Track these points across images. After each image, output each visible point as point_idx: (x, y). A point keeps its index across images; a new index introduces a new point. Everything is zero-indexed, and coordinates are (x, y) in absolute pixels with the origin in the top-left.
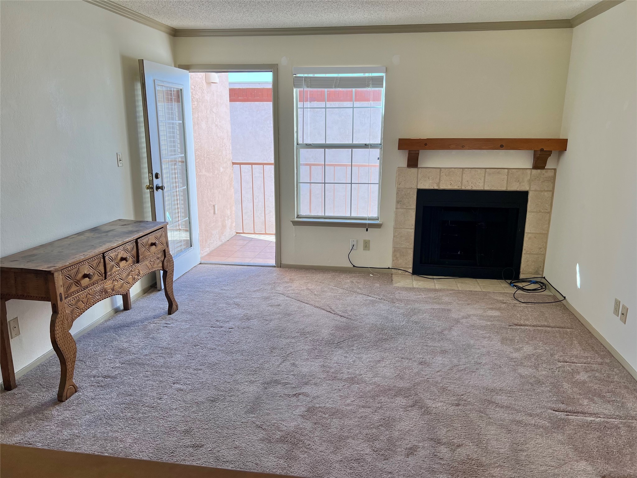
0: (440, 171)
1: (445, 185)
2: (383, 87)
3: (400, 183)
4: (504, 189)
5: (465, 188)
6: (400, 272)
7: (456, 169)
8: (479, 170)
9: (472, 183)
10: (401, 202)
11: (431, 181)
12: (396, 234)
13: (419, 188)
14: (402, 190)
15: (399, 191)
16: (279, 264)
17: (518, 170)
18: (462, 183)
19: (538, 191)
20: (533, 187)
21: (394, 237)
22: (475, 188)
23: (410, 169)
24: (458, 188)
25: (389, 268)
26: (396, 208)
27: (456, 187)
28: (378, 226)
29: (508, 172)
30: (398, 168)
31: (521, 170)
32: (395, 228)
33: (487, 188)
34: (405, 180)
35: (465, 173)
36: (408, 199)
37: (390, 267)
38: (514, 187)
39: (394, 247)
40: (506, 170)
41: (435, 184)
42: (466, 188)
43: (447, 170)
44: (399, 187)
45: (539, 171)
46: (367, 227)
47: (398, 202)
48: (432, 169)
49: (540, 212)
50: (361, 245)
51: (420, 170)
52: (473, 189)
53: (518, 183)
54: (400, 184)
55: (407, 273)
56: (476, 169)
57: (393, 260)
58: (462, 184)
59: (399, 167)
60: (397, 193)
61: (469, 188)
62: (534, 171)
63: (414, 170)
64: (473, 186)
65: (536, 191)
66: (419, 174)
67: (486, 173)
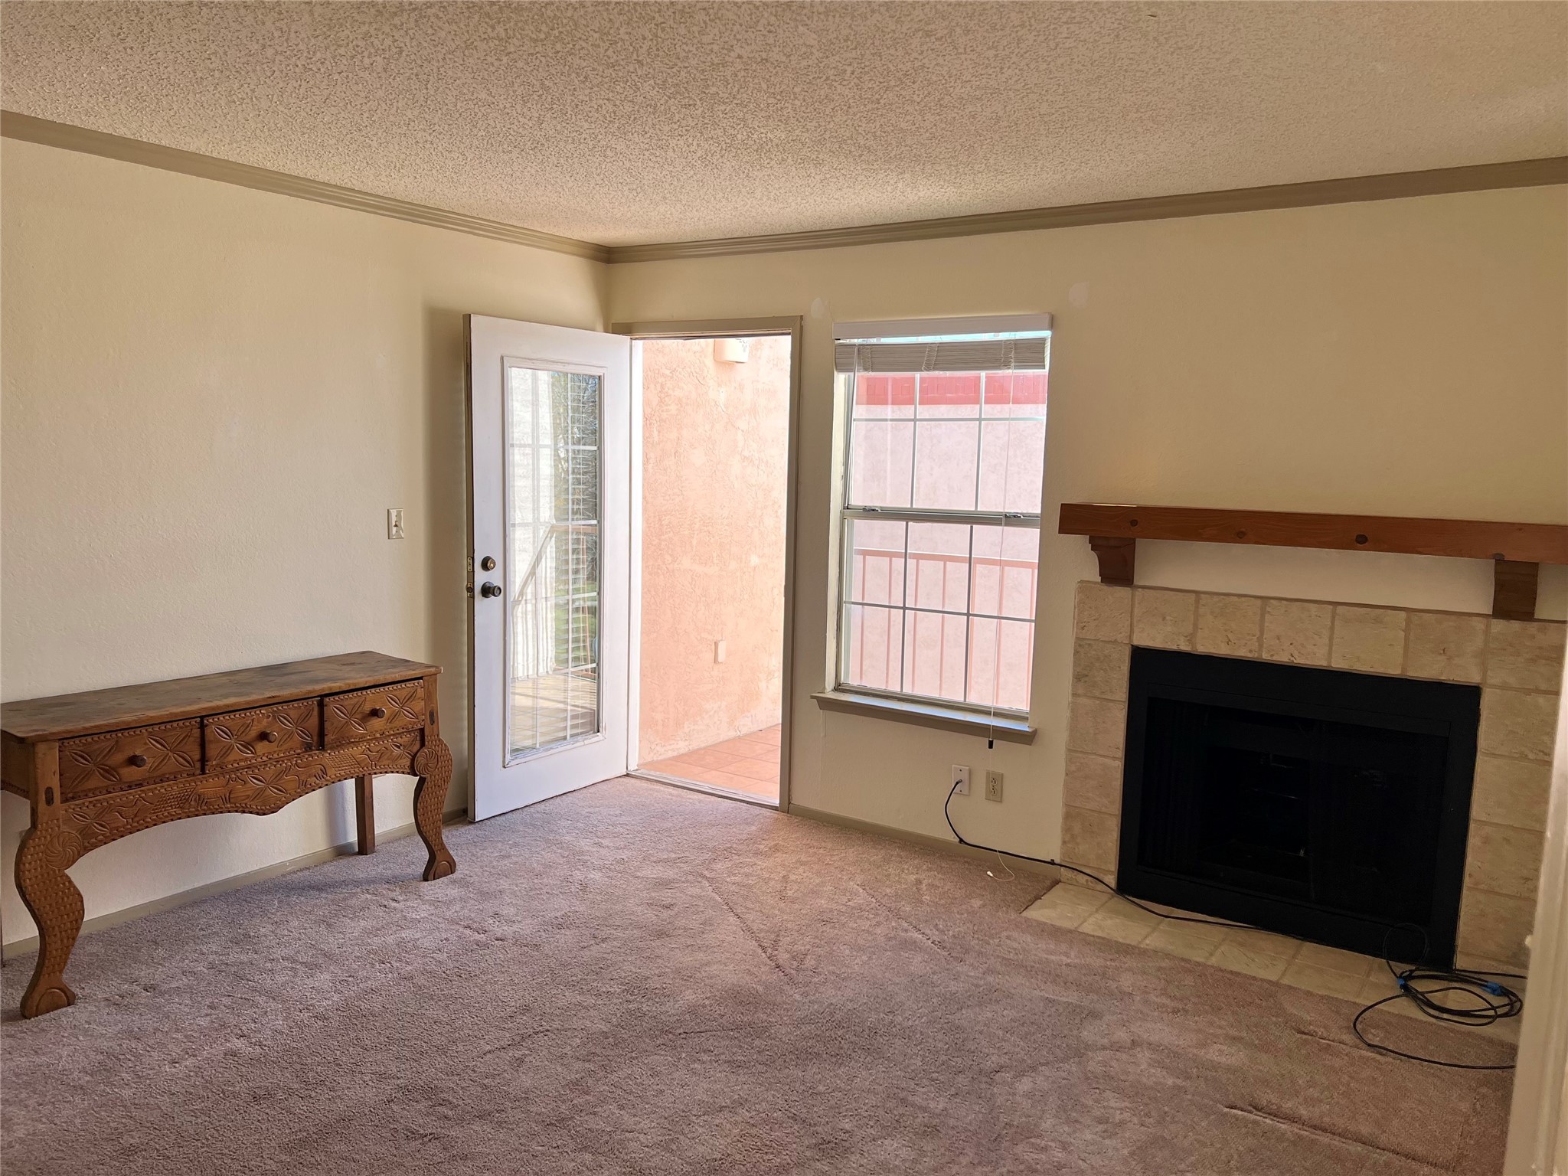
0: (1197, 601)
1: (1212, 643)
2: (1044, 366)
3: (1084, 624)
4: (1395, 671)
5: (1272, 655)
6: (1082, 879)
7: (1243, 599)
8: (1313, 607)
9: (1291, 644)
10: (1086, 679)
11: (1169, 629)
12: (1073, 768)
13: (1136, 643)
14: (1089, 644)
15: (1080, 645)
16: (787, 806)
17: (1439, 616)
18: (1260, 640)
19: (1511, 688)
20: (1495, 677)
21: (1067, 774)
22: (1300, 660)
23: (1111, 588)
24: (1250, 655)
25: (1052, 863)
26: (1075, 695)
27: (1242, 652)
28: (1026, 739)
29: (1408, 621)
30: (1079, 582)
31: (1453, 617)
32: (1069, 750)
33: (1339, 663)
34: (1097, 619)
35: (1269, 612)
36: (1105, 671)
37: (1057, 861)
38: (1429, 668)
39: (1067, 805)
40: (1403, 614)
41: (1182, 639)
42: (1274, 658)
43: (1216, 599)
44: (1081, 636)
45: (1516, 625)
46: (993, 736)
47: (1078, 678)
48: (1171, 593)
49: (1524, 757)
50: (980, 785)
51: (1139, 592)
52: (1295, 661)
53: (1443, 657)
54: (1083, 628)
55: (1100, 887)
56: (1306, 604)
57: (1064, 842)
58: (1261, 646)
59: (1082, 582)
60: (1076, 652)
61: (1283, 657)
62: (1499, 626)
63: (1121, 592)
64: (1296, 654)
65: (1504, 687)
66: (1137, 605)
67: (1337, 617)
